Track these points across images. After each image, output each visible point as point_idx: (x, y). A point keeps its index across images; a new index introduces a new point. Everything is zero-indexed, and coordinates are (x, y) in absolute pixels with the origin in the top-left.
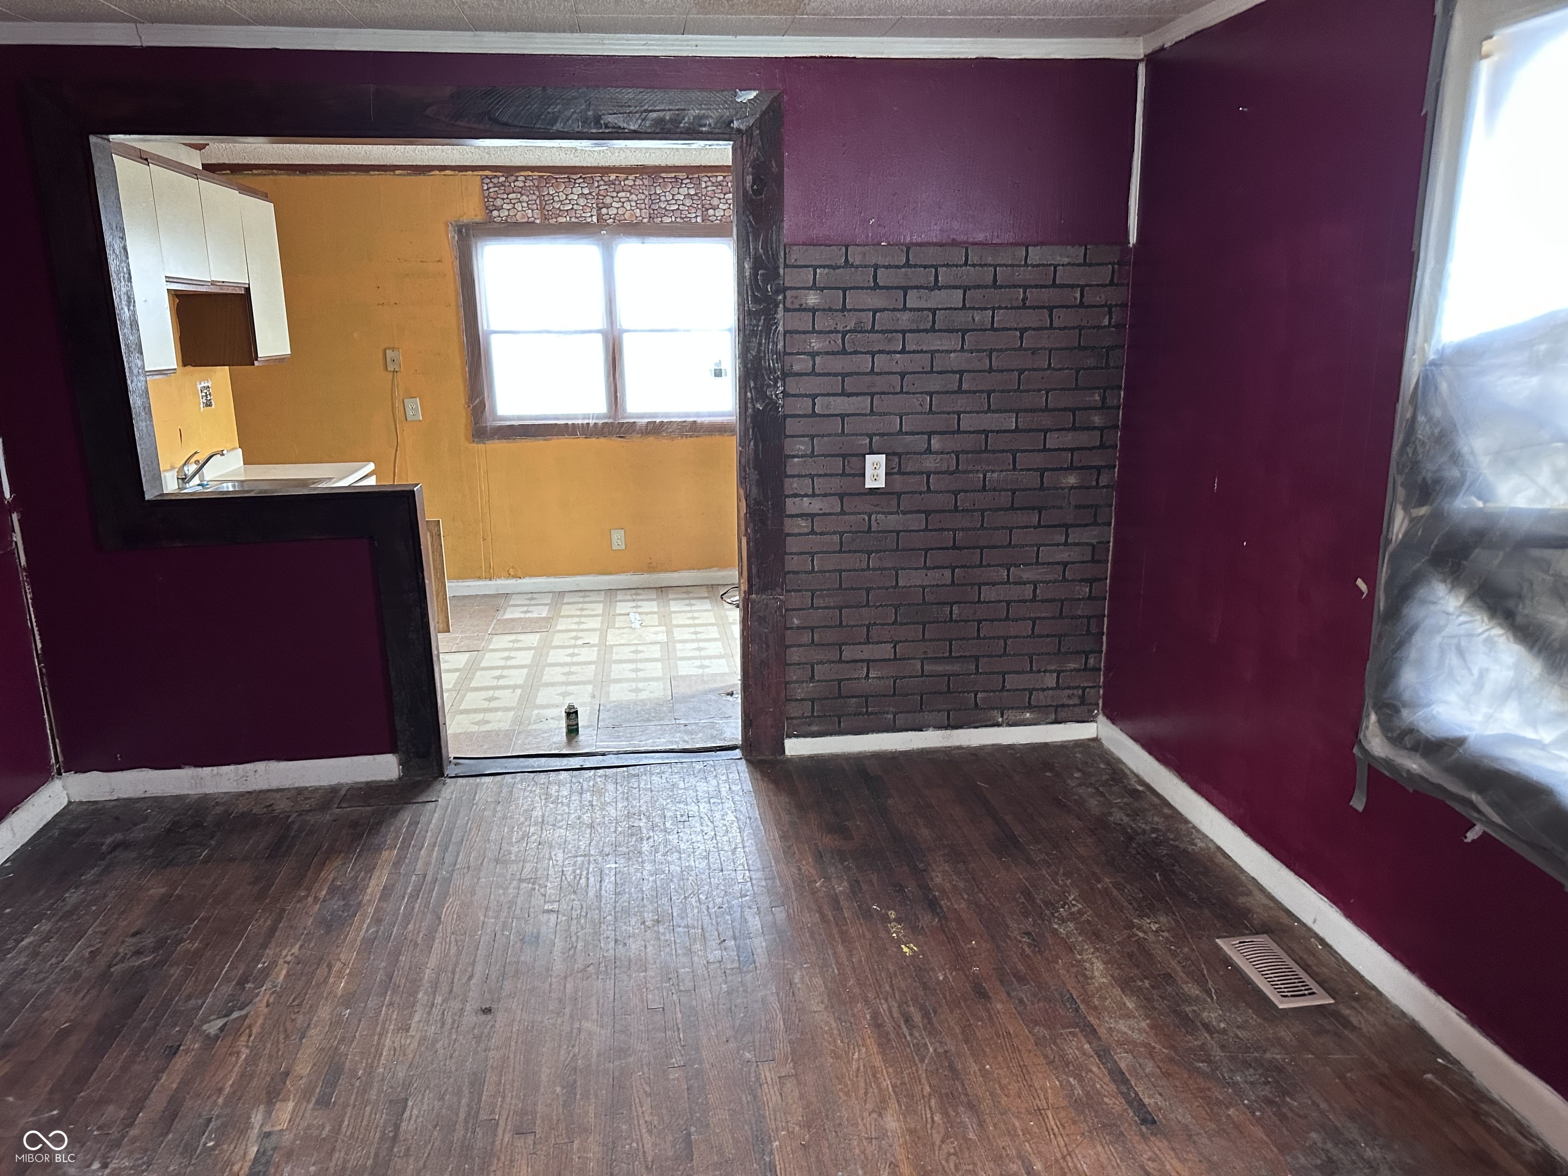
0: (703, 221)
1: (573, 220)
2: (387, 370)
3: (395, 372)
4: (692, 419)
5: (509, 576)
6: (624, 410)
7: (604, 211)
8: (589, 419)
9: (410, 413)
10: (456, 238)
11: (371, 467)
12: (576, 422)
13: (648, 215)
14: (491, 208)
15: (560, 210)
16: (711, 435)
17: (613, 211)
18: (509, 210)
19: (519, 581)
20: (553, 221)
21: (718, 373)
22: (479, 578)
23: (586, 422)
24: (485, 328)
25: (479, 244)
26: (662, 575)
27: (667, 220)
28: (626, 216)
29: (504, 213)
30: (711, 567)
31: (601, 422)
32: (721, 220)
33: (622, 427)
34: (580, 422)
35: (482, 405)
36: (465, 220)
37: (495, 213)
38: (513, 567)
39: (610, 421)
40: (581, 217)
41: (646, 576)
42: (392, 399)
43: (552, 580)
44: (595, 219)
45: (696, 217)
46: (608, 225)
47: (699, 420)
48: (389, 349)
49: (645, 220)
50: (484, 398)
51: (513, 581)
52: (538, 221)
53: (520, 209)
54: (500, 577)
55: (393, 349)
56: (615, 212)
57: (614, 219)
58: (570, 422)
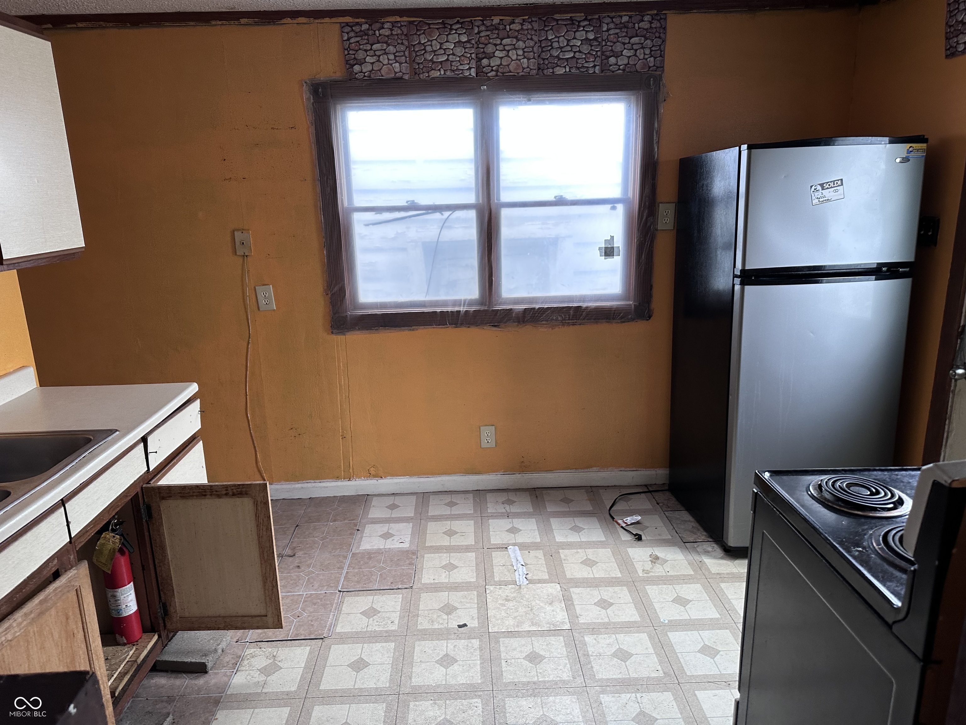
0: (602, 71)
1: (449, 73)
2: (236, 254)
3: (244, 256)
4: (576, 305)
5: (370, 476)
6: (499, 295)
7: (485, 62)
8: (460, 305)
9: (262, 302)
10: (312, 101)
11: (194, 388)
12: (445, 309)
13: (536, 67)
14: (351, 62)
15: (434, 63)
16: (597, 323)
17: (495, 62)
18: (372, 63)
19: (381, 481)
20: (424, 76)
21: (609, 252)
22: (338, 478)
23: (456, 309)
24: (346, 204)
25: (339, 107)
26: (536, 475)
27: (560, 71)
28: (512, 68)
29: (367, 68)
30: (590, 467)
31: (473, 309)
32: (624, 70)
33: (496, 315)
34: (450, 309)
35: (342, 291)
36: (322, 77)
37: (357, 68)
38: (374, 466)
39: (482, 308)
40: (457, 69)
41: (518, 476)
42: (243, 285)
43: (415, 480)
44: (473, 72)
45: (595, 66)
46: (489, 79)
47: (584, 305)
48: (238, 230)
49: (534, 72)
50: (344, 284)
51: (373, 482)
52: (406, 77)
53: (386, 62)
54: (360, 477)
55: (242, 230)
56: (498, 62)
57: (497, 71)
58: (438, 310)
